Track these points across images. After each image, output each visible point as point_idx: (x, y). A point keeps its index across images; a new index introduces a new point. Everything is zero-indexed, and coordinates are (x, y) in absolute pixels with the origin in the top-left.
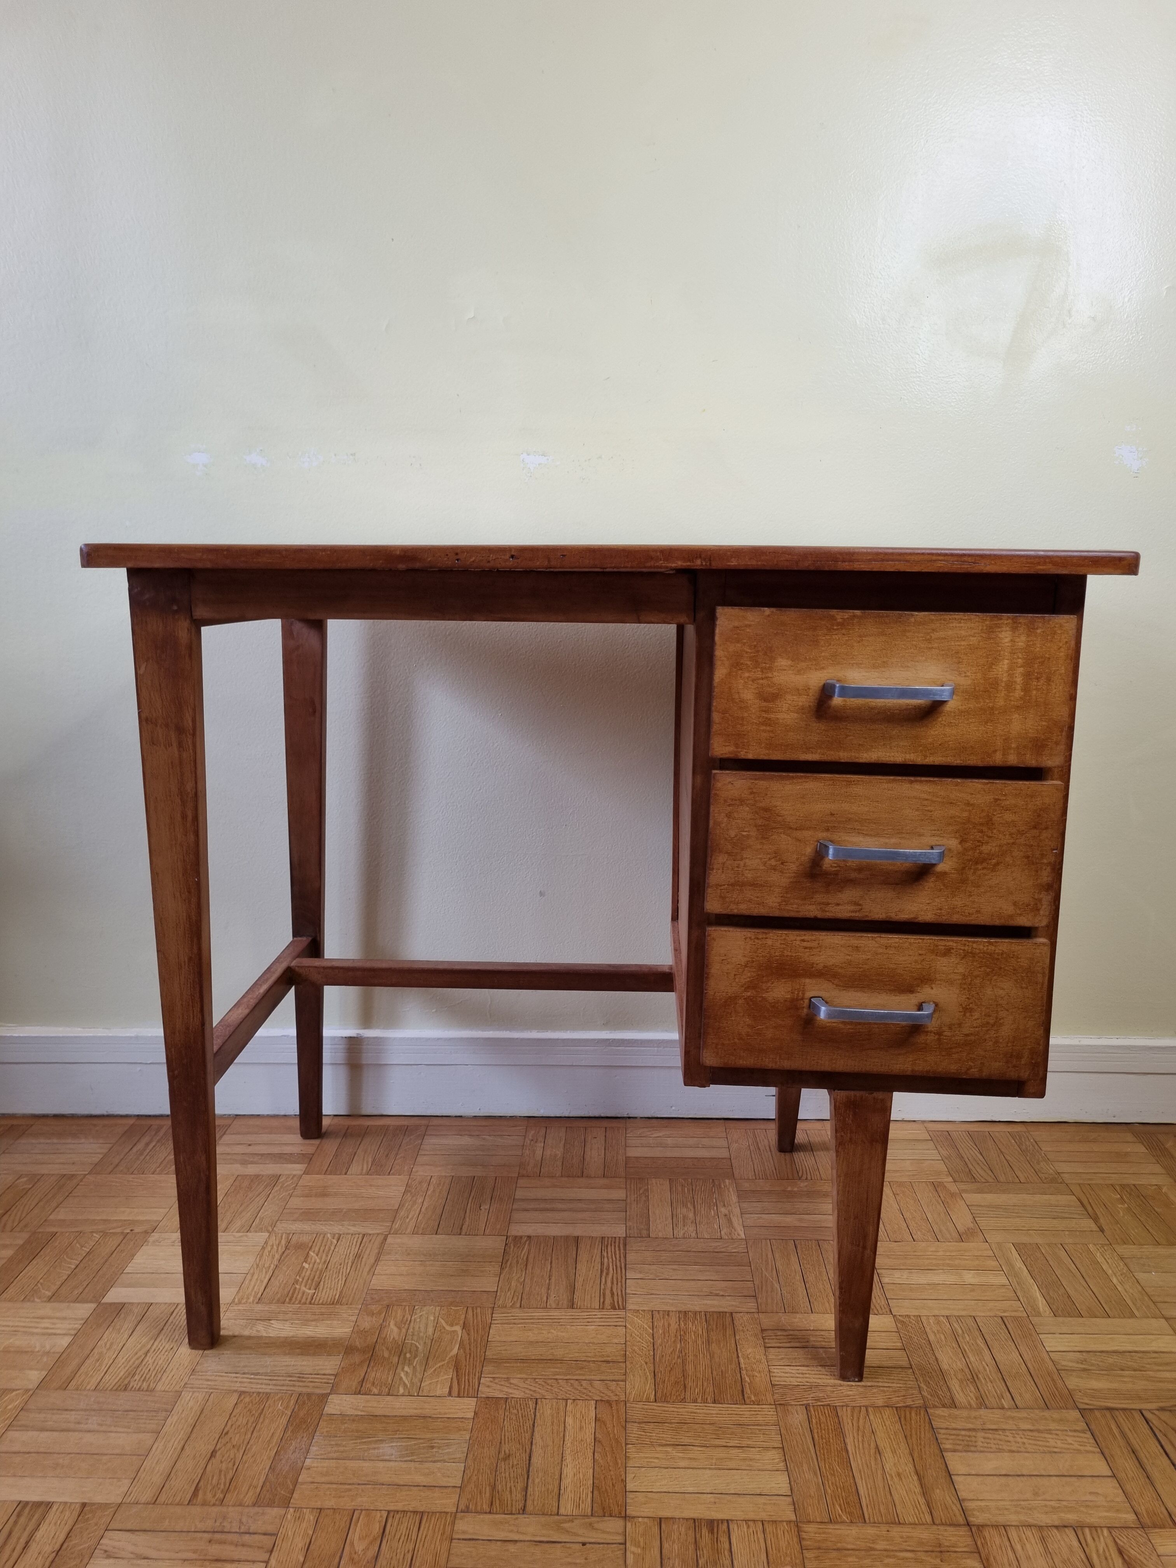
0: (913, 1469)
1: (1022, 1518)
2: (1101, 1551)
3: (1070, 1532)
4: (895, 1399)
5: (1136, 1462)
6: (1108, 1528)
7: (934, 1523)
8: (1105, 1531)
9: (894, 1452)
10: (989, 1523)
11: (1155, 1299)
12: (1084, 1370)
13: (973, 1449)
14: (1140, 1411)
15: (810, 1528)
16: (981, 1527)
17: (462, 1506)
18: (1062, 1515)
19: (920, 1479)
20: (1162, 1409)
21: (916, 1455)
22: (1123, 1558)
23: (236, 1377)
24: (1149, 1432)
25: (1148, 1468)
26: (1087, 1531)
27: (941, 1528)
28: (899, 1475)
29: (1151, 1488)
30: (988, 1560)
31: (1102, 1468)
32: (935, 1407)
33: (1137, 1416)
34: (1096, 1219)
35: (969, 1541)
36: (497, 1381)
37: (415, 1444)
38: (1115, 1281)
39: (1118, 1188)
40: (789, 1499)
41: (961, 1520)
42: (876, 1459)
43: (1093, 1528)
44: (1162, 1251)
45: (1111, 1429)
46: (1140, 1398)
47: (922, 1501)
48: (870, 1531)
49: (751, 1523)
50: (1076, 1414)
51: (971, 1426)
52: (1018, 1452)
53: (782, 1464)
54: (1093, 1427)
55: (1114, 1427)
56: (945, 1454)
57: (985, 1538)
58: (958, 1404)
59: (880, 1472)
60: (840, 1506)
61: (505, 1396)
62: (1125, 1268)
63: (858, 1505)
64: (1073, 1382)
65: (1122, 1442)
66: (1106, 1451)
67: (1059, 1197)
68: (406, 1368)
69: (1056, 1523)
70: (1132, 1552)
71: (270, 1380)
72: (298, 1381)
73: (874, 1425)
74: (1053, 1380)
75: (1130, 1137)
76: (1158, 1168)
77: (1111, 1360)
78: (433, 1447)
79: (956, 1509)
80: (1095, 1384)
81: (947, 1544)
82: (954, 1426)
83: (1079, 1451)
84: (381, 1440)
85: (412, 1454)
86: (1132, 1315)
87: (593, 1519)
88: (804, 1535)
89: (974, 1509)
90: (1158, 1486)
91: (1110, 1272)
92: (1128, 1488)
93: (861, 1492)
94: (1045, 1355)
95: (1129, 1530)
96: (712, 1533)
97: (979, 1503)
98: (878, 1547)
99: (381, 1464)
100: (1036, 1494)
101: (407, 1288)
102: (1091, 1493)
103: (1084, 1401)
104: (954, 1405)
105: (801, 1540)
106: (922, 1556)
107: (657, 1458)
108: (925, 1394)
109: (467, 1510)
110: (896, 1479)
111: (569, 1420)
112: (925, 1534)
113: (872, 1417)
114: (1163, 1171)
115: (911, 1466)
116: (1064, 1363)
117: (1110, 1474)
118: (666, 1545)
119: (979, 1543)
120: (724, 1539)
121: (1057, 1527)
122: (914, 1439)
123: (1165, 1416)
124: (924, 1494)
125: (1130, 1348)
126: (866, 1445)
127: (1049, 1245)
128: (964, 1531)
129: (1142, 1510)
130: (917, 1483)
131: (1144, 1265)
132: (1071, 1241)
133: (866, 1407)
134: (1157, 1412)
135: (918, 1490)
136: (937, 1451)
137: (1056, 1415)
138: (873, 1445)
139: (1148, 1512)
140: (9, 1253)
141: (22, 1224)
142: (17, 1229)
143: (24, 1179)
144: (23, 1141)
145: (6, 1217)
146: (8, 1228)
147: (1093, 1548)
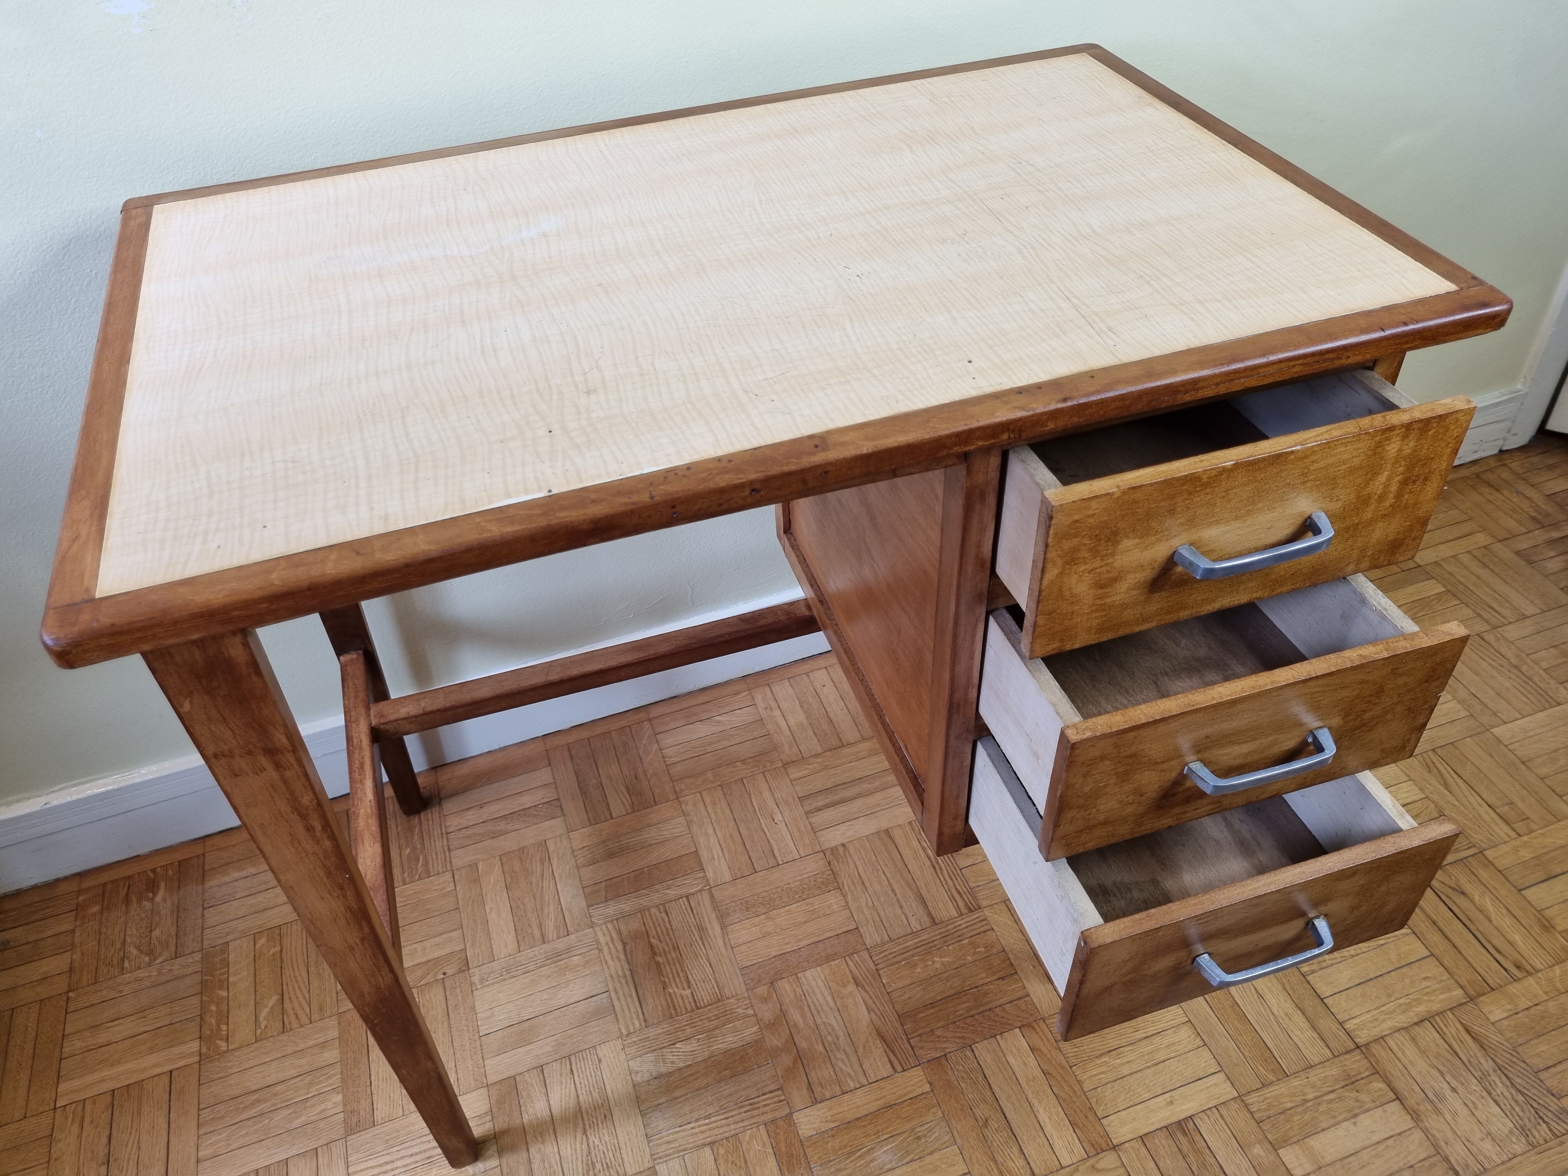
1: (1390, 1023)
2: (1455, 1035)
3: (1427, 1024)
5: (1439, 933)
6: (1450, 1009)
7: (1334, 1056)
8: (1449, 1013)
9: (1271, 991)
10: (1371, 1039)
15: (1252, 1099)
16: (1367, 1045)
18: (1415, 1009)
19: (1303, 1013)
21: (1288, 988)
22: (1472, 1036)
23: (693, 1128)
25: (1450, 935)
26: (1437, 1018)
27: (1342, 1058)
29: (1460, 956)
30: (1386, 1077)
31: (1420, 949)
35: (1366, 1063)
36: (924, 1037)
37: (903, 1141)
40: (1221, 1076)
41: (1352, 1045)
43: (1440, 1013)
47: (1316, 1036)
48: (1295, 1083)
49: (1208, 1112)
52: (1358, 955)
53: (1199, 1039)
56: (1308, 978)
57: (1375, 1056)
59: (1271, 1017)
60: (1262, 1066)
61: (942, 1053)
63: (1273, 1059)
68: (838, 1055)
69: (1415, 1020)
70: (1475, 1027)
71: (726, 1118)
72: (753, 1109)
78: (919, 1138)
79: (1343, 1034)
81: (1353, 1074)
84: (872, 1149)
85: (907, 1153)
87: (1092, 1161)
88: (1252, 1108)
89: (1355, 1030)
90: (1463, 952)
92: (1447, 963)
93: (1269, 1045)
95: (1465, 1006)
96: (1186, 1135)
97: (1355, 1021)
98: (1308, 1097)
100: (1389, 996)
101: (774, 954)
102: (1424, 979)
105: (1252, 1114)
106: (1342, 1093)
107: (1102, 1073)
110: (1288, 1021)
111: (1012, 1060)
112: (1333, 1070)
115: (1289, 1001)
117: (1427, 953)
118: (1161, 1164)
119: (1373, 1062)
120: (1197, 1138)
121: (1416, 1024)
124: (1314, 1027)
126: (1248, 992)
128: (1358, 1055)
129: (1463, 981)
130: (1303, 1018)
135: (1306, 1025)
138: (1254, 991)
139: (1469, 983)
140: (332, 1055)
141: (315, 1007)
142: (315, 1017)
143: (262, 941)
144: (212, 883)
145: (287, 1005)
146: (304, 1019)
147: (1449, 1035)
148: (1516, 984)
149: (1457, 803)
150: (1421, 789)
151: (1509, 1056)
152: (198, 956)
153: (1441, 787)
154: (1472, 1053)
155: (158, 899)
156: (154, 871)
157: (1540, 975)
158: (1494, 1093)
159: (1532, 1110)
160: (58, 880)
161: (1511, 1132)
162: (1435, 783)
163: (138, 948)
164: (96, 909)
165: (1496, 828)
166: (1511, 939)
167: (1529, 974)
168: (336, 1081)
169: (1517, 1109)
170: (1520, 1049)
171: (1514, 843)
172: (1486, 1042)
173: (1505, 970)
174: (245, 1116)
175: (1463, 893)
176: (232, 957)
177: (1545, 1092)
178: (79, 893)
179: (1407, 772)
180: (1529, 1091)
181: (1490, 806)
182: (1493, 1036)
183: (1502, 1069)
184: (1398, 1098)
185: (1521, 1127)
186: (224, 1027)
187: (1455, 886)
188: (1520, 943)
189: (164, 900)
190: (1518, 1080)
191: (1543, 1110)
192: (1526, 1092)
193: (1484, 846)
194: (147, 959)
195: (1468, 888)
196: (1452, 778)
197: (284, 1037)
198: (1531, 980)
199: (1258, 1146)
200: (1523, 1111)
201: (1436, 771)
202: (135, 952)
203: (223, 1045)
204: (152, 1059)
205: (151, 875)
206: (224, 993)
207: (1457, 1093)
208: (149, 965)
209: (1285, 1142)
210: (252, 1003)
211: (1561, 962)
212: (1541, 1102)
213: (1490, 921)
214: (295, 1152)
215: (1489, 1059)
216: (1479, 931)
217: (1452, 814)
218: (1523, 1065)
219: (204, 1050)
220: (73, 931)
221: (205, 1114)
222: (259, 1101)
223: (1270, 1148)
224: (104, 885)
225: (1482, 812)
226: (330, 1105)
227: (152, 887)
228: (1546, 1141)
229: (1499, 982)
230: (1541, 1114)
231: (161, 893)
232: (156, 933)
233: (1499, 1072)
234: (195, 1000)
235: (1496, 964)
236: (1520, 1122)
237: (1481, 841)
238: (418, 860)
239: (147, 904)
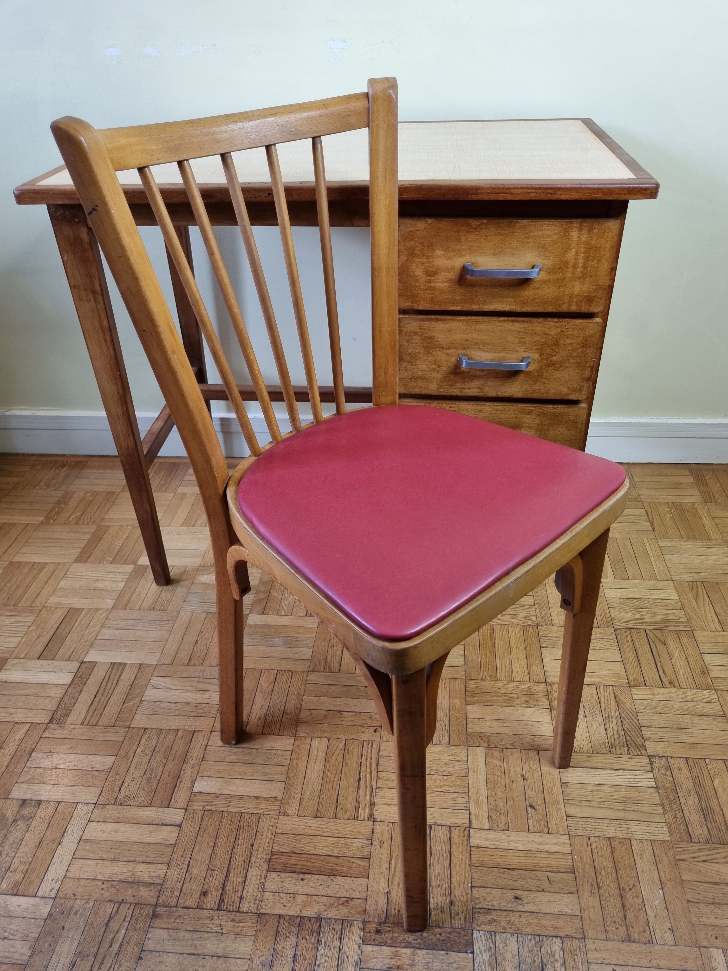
0: (525, 656)
2: (606, 696)
3: (594, 688)
4: (523, 621)
5: (635, 655)
6: (613, 686)
7: (530, 682)
8: (611, 687)
9: (517, 647)
10: (556, 682)
11: (671, 570)
12: (622, 608)
13: (556, 646)
14: (645, 629)
15: (471, 682)
16: (551, 684)
17: (311, 669)
19: (527, 661)
20: (656, 629)
21: (528, 649)
22: (616, 700)
23: (205, 605)
24: (646, 641)
25: (640, 658)
26: (602, 687)
27: (533, 684)
28: (518, 658)
29: (639, 668)
30: (551, 699)
31: (618, 657)
32: (542, 625)
33: (643, 632)
34: (652, 523)
35: (545, 690)
37: (290, 638)
38: (652, 559)
39: (670, 504)
40: (464, 669)
41: (543, 681)
42: (508, 650)
43: (605, 686)
44: (683, 542)
45: (627, 638)
46: (646, 623)
47: (526, 671)
48: (499, 684)
50: (612, 630)
51: (558, 635)
53: (463, 652)
54: (619, 637)
55: (629, 637)
56: (542, 649)
57: (552, 689)
58: (554, 624)
59: (509, 657)
60: (487, 672)
62: (660, 552)
63: (495, 672)
64: (615, 614)
65: (631, 645)
66: (622, 649)
67: (636, 510)
68: (286, 601)
70: (621, 697)
73: (510, 634)
74: (605, 613)
75: (687, 473)
76: (697, 492)
77: (637, 603)
78: (298, 640)
79: (542, 676)
80: (626, 616)
81: (534, 691)
82: (549, 635)
83: (608, 649)
84: (274, 637)
85: (288, 644)
86: (656, 579)
88: (468, 685)
89: (550, 676)
90: (642, 667)
91: (651, 554)
92: (628, 667)
93: (498, 666)
94: (604, 600)
95: (623, 687)
97: (553, 673)
98: (501, 692)
99: (274, 648)
102: (609, 669)
103: (617, 624)
104: (552, 625)
105: (466, 687)
106: (521, 696)
108: (538, 619)
109: (313, 670)
110: (516, 660)
112: (524, 686)
113: (510, 630)
114: (699, 494)
116: (613, 604)
117: (621, 660)
119: (549, 691)
122: (528, 641)
123: (657, 633)
124: (528, 668)
125: (649, 597)
126: (505, 643)
127: (622, 538)
128: (543, 685)
129: (631, 678)
130: (525, 662)
131: (670, 551)
132: (635, 536)
133: (508, 625)
134: (653, 631)
135: (525, 665)
136: (539, 647)
137: (602, 631)
138: (508, 645)
139: (634, 679)
140: (88, 537)
141: (92, 520)
142: (90, 523)
143: (89, 494)
144: (85, 471)
145: (83, 516)
146: (86, 522)
147: (603, 696)
148: (662, 689)
149: (696, 607)
150: (679, 596)
151: (631, 714)
152: (63, 492)
153: (692, 598)
154: (609, 706)
155: (63, 471)
156: (67, 462)
157: (680, 690)
158: (608, 725)
159: (625, 740)
160: (32, 455)
161: (604, 743)
162: (690, 595)
163: (45, 484)
164: (39, 467)
165: (711, 625)
166: (677, 670)
167: (675, 687)
168: (82, 545)
169: (616, 736)
170: (639, 715)
171: (717, 633)
172: (622, 705)
173: (662, 681)
174: (43, 545)
175: (665, 644)
176: (75, 496)
177: (639, 735)
178: (37, 461)
179: (677, 587)
180: (630, 732)
181: (716, 614)
182: (628, 704)
183: (622, 718)
184: (550, 709)
185: (612, 743)
186: (56, 516)
187: (662, 639)
188: (681, 673)
189: (64, 471)
190: (627, 726)
191: (632, 742)
192: (628, 732)
193: (697, 629)
194: (45, 488)
195: (670, 642)
196: (703, 596)
197: (74, 526)
198: (674, 690)
199: (458, 700)
200: (619, 738)
201: (696, 591)
202: (43, 484)
203: (52, 521)
204: (25, 518)
205: (65, 462)
206: (63, 506)
207: (586, 718)
208: (45, 490)
209: (474, 703)
210: (71, 512)
211: (700, 689)
212: (633, 739)
213: (671, 660)
214: (52, 561)
215: (618, 712)
216: (660, 661)
217: (689, 611)
218: (636, 721)
219: (44, 521)
220: (26, 472)
221: (31, 540)
222: (51, 542)
223: (464, 702)
224: (47, 461)
225: (709, 615)
226: (75, 551)
227: (63, 466)
228: (621, 754)
229: (652, 684)
230: (628, 743)
231: (65, 469)
232: (54, 481)
233: (619, 719)
234: (52, 505)
235: (658, 678)
236: (613, 741)
237: (697, 627)
238: (165, 485)
239: (57, 471)
